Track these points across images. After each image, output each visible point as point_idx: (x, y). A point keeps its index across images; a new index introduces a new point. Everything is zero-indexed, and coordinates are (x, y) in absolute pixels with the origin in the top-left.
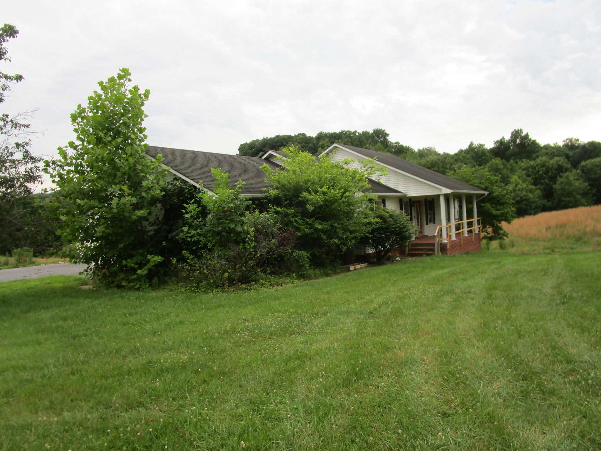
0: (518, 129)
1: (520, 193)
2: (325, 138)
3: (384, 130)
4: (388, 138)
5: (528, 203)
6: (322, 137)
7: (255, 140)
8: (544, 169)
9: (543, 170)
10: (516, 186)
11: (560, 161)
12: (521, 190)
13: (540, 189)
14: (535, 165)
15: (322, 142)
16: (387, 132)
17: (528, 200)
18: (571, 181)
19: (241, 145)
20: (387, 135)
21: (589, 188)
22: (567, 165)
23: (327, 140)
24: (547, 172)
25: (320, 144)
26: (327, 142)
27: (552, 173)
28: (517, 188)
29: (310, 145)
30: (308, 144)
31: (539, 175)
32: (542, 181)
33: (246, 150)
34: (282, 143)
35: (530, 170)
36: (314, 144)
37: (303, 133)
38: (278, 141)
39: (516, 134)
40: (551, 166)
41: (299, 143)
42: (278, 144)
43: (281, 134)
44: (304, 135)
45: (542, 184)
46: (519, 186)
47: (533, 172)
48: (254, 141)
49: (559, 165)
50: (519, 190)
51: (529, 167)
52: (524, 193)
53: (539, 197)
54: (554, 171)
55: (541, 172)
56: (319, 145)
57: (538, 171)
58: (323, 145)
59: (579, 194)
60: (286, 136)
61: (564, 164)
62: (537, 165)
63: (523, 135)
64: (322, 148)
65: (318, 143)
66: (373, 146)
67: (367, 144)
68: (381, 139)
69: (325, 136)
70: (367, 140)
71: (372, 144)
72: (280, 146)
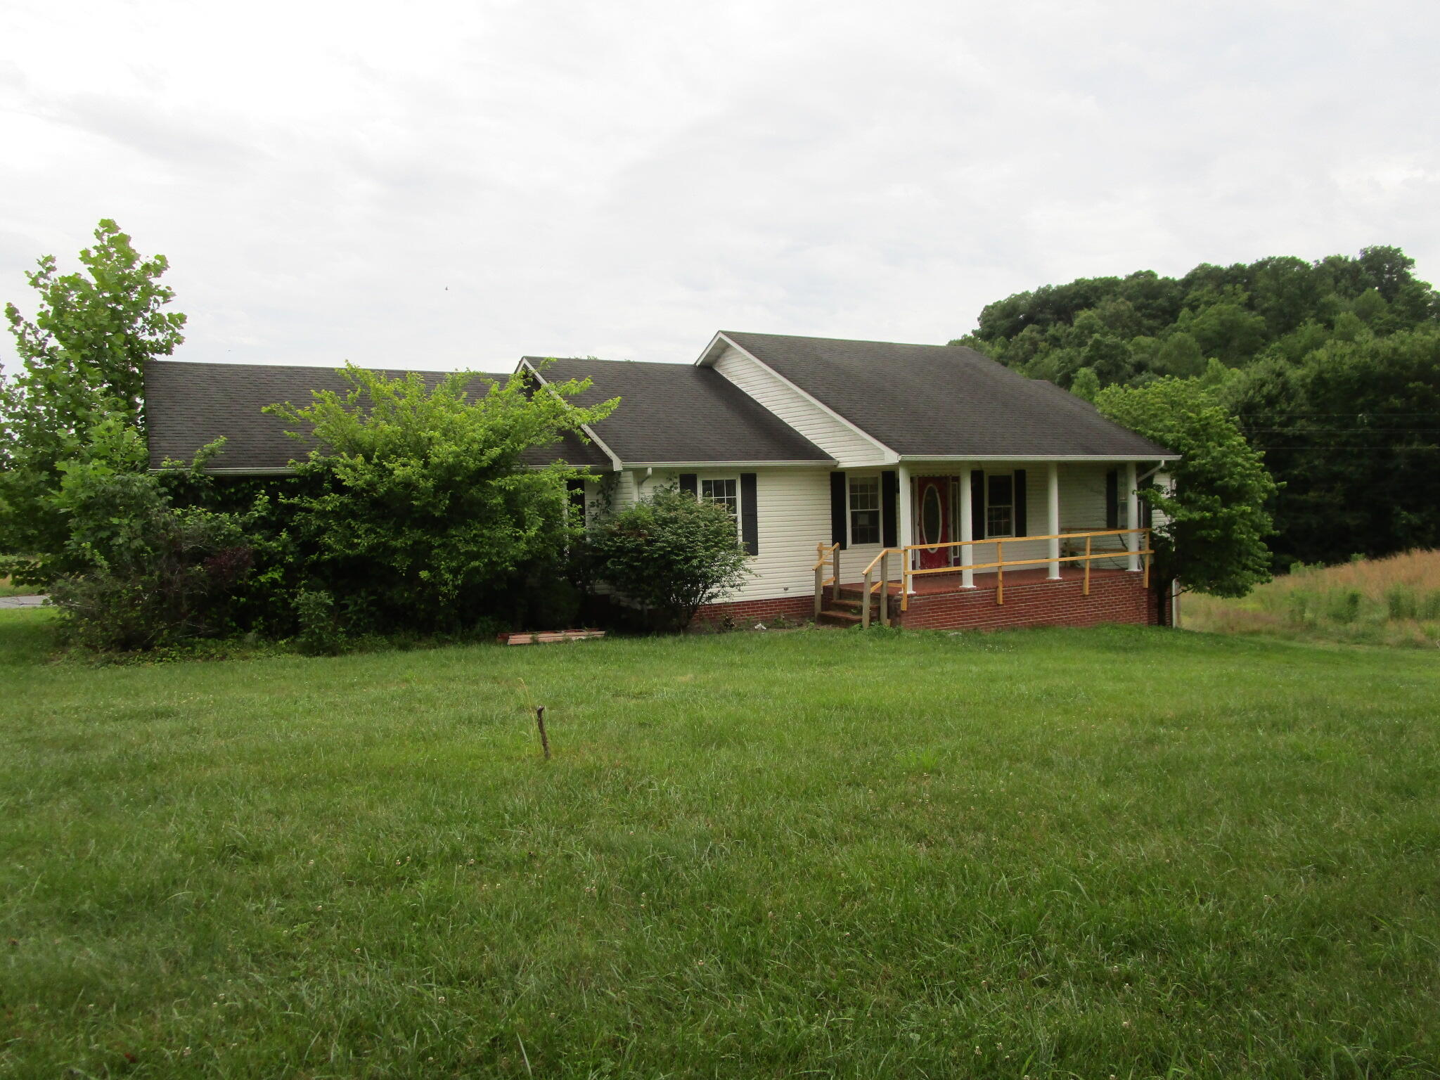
2: (1206, 281)
3: (1398, 250)
4: (1410, 271)
6: (1199, 278)
7: (1019, 293)
15: (1197, 293)
16: (1407, 254)
19: (987, 308)
23: (1210, 287)
25: (1190, 297)
26: (1211, 292)
29: (1160, 301)
33: (995, 321)
36: (1171, 299)
37: (1148, 272)
38: (1077, 295)
41: (1129, 298)
43: (1089, 276)
44: (1150, 274)
48: (1016, 296)
56: (1185, 301)
58: (1198, 300)
60: (1100, 280)
64: (1193, 308)
65: (1185, 294)
66: (1351, 297)
67: (1328, 292)
68: (1387, 276)
69: (1206, 277)
70: (1337, 280)
71: (1351, 291)
72: (1080, 307)
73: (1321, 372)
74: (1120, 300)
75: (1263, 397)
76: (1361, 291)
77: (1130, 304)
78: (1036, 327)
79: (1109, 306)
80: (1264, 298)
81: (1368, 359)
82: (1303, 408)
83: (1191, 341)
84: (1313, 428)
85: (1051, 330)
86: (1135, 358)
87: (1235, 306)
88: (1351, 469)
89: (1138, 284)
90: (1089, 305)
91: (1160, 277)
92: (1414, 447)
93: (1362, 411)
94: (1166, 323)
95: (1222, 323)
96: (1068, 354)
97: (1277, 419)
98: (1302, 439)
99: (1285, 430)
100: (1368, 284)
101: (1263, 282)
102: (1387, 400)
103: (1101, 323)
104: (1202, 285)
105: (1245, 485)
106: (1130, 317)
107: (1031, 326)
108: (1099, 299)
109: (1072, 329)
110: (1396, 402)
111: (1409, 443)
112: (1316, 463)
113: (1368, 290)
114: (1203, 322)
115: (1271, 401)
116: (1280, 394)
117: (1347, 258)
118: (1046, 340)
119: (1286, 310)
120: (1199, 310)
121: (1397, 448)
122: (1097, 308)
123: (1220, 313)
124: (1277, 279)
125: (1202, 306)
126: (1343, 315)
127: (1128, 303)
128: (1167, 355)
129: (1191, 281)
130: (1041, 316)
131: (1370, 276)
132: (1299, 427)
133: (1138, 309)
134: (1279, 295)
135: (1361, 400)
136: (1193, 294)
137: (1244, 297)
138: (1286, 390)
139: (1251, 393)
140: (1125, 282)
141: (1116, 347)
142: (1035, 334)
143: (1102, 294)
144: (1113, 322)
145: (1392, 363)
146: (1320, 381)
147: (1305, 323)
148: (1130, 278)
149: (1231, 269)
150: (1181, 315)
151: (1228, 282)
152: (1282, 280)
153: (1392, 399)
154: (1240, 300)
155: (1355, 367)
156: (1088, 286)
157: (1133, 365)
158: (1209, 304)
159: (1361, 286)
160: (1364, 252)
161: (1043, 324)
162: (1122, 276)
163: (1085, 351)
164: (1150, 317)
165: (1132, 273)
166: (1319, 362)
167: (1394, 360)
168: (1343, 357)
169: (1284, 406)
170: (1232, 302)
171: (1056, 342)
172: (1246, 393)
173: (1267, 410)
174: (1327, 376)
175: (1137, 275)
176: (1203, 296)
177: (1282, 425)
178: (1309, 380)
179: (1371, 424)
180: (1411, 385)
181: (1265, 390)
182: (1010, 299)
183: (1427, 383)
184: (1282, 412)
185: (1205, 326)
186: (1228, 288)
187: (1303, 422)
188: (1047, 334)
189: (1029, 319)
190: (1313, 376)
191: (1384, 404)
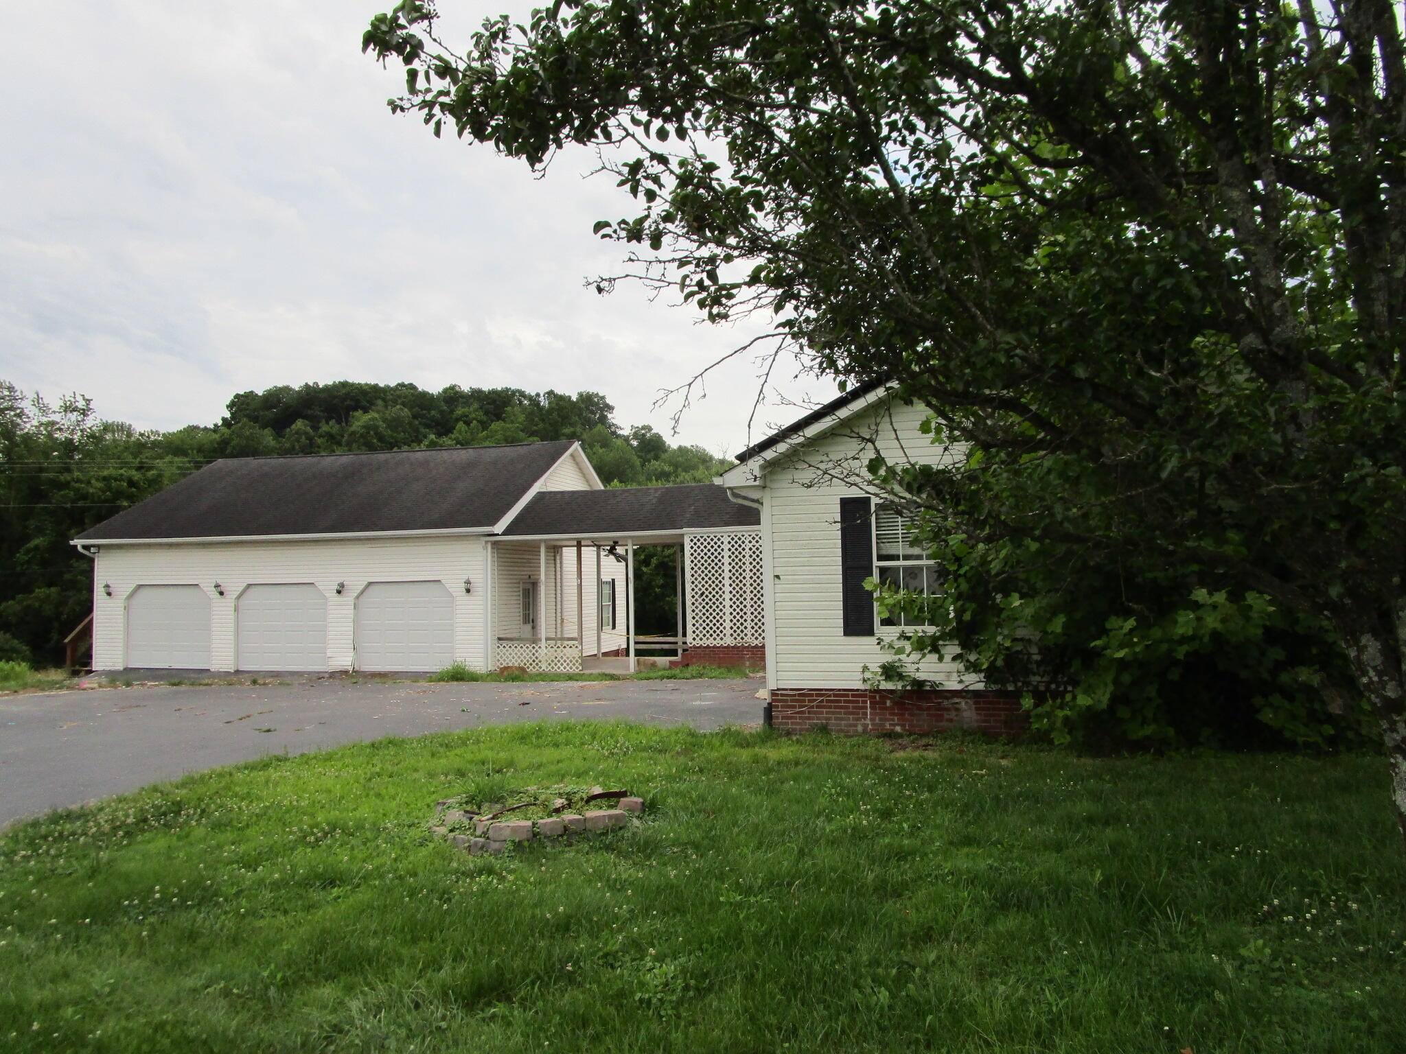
20: (610, 408)
30: (429, 410)
34: (358, 401)
42: (348, 402)
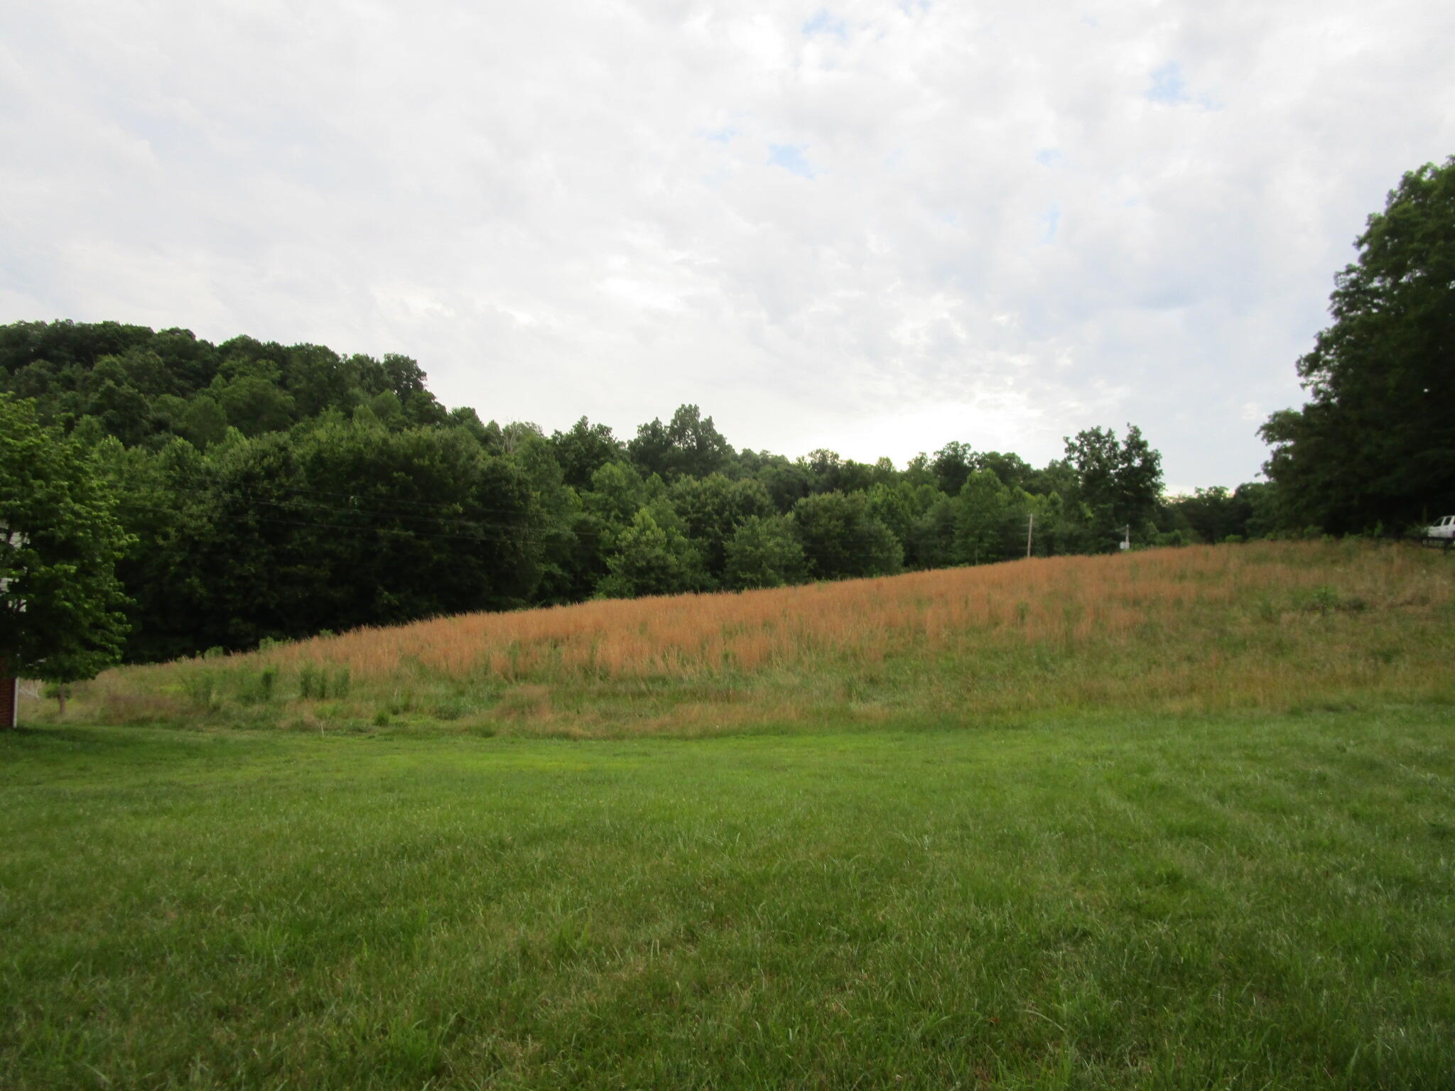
0: (690, 406)
1: (646, 550)
2: (243, 353)
4: (423, 382)
5: (663, 577)
6: (237, 348)
8: (717, 501)
9: (714, 503)
10: (642, 531)
11: (750, 487)
12: (653, 544)
13: (700, 547)
14: (700, 489)
15: (233, 362)
16: (421, 366)
17: (664, 569)
18: (758, 535)
20: (422, 375)
21: (803, 554)
22: (763, 499)
23: (247, 358)
24: (719, 512)
25: (225, 364)
26: (245, 363)
27: (731, 513)
28: (644, 538)
29: (194, 362)
30: (191, 360)
31: (704, 514)
32: (709, 529)
34: (114, 344)
35: (689, 498)
36: (205, 363)
37: (187, 331)
39: (687, 416)
40: (730, 496)
41: (161, 354)
42: (101, 344)
44: (189, 334)
45: (709, 536)
46: (648, 532)
47: (693, 506)
49: (747, 497)
50: (647, 543)
51: (689, 493)
52: (659, 551)
53: (693, 566)
54: (735, 508)
55: (709, 508)
56: (220, 367)
57: (705, 505)
58: (233, 369)
59: (772, 567)
60: (131, 327)
61: (758, 496)
62: (705, 491)
63: (701, 419)
64: (228, 376)
65: (221, 360)
66: (374, 394)
67: (354, 386)
68: (405, 382)
69: (244, 348)
70: (363, 377)
71: (374, 389)
72: (105, 353)
73: (320, 452)
74: (150, 353)
75: (263, 468)
76: (382, 390)
77: (161, 360)
78: (48, 364)
79: (136, 356)
80: (296, 379)
81: (362, 446)
82: (301, 485)
83: (219, 408)
84: (308, 505)
85: (66, 371)
86: (153, 415)
87: (266, 381)
88: (341, 548)
89: (172, 341)
90: (114, 351)
91: (198, 339)
92: (395, 532)
93: (354, 493)
94: (197, 386)
95: (254, 396)
96: (74, 397)
97: (275, 493)
98: (296, 514)
99: (283, 504)
100: (387, 385)
101: (296, 364)
102: (375, 486)
103: (125, 372)
104: (239, 356)
105: (76, 538)
106: (160, 372)
107: (41, 361)
108: (127, 347)
109: (91, 374)
110: (382, 489)
111: (392, 528)
112: (310, 539)
113: (387, 390)
114: (234, 391)
115: (270, 474)
116: (281, 467)
117: (373, 359)
118: (58, 380)
119: (316, 395)
120: (233, 379)
121: (381, 532)
122: (124, 356)
123: (251, 385)
124: (309, 364)
125: (237, 376)
126: (361, 407)
127: (158, 357)
128: (190, 418)
129: (230, 348)
130: (55, 352)
131: (390, 379)
132: (296, 502)
133: (168, 365)
134: (310, 380)
135: (353, 483)
136: (228, 363)
137: (277, 374)
138: (287, 466)
139: (251, 462)
140: (159, 335)
141: (131, 399)
142: (44, 371)
143: (132, 343)
144: (138, 374)
145: (381, 453)
146: (319, 459)
147: (327, 409)
148: (164, 333)
149: (269, 345)
150: (214, 381)
151: (265, 358)
152: (313, 365)
153: (379, 486)
154: (274, 376)
155: (349, 451)
156: (116, 331)
157: (153, 422)
158: (242, 374)
159: (382, 386)
160: (388, 357)
161: (58, 362)
162: (157, 330)
163: (94, 397)
164: (181, 376)
165: (168, 329)
166: (319, 442)
167: (384, 450)
168: (341, 439)
169: (284, 480)
170: (265, 377)
171: (69, 384)
172: (246, 462)
173: (265, 482)
174: (325, 455)
175: (173, 331)
176: (238, 366)
177: (279, 498)
178: (308, 458)
179: (360, 507)
180: (395, 474)
181: (265, 463)
182: (18, 325)
183: (408, 474)
184: (281, 486)
185: (235, 396)
186: (262, 362)
187: (300, 498)
188: (60, 374)
189: (41, 354)
190: (312, 454)
191: (372, 489)
